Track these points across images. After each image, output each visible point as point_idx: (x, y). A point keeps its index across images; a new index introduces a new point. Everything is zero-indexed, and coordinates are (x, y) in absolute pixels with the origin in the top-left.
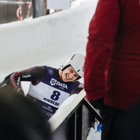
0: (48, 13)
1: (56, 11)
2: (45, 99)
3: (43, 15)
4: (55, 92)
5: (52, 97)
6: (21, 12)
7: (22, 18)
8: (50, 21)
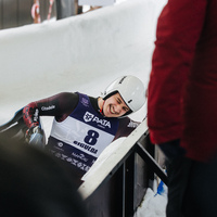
0: (80, 11)
1: (92, 9)
2: (75, 142)
3: (73, 15)
4: (90, 132)
5: (86, 140)
6: (38, 11)
7: (39, 20)
8: (83, 25)
